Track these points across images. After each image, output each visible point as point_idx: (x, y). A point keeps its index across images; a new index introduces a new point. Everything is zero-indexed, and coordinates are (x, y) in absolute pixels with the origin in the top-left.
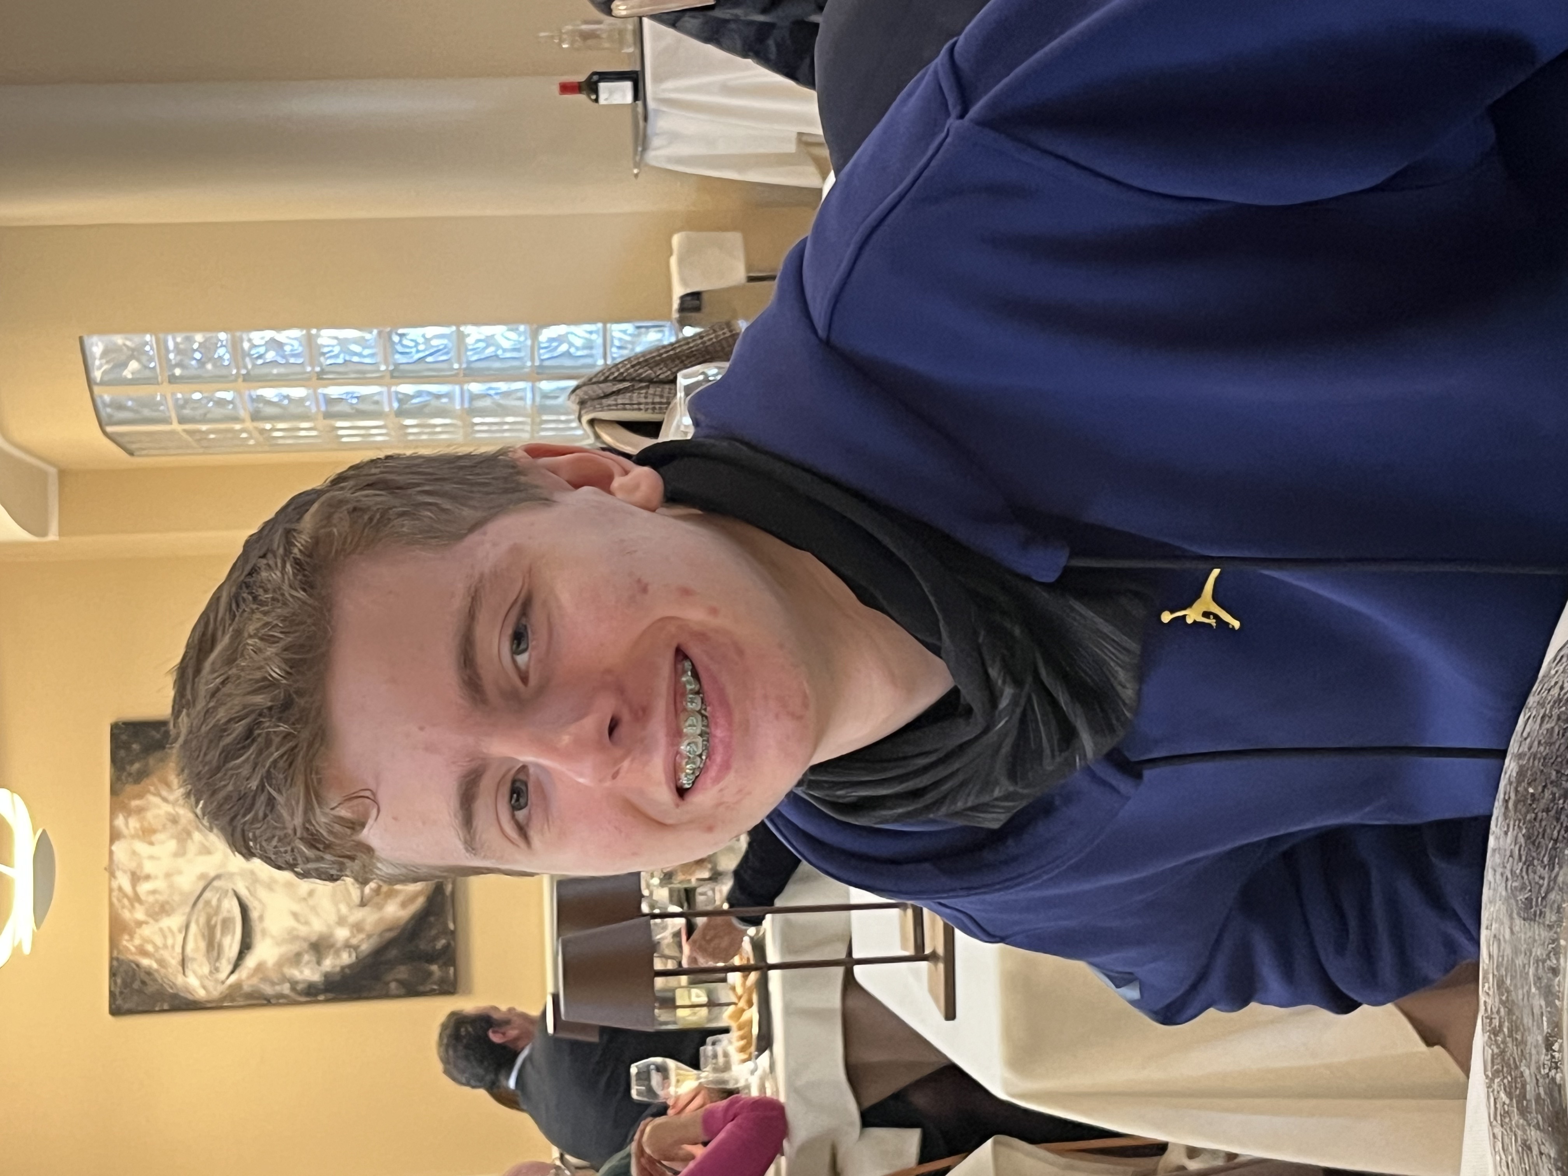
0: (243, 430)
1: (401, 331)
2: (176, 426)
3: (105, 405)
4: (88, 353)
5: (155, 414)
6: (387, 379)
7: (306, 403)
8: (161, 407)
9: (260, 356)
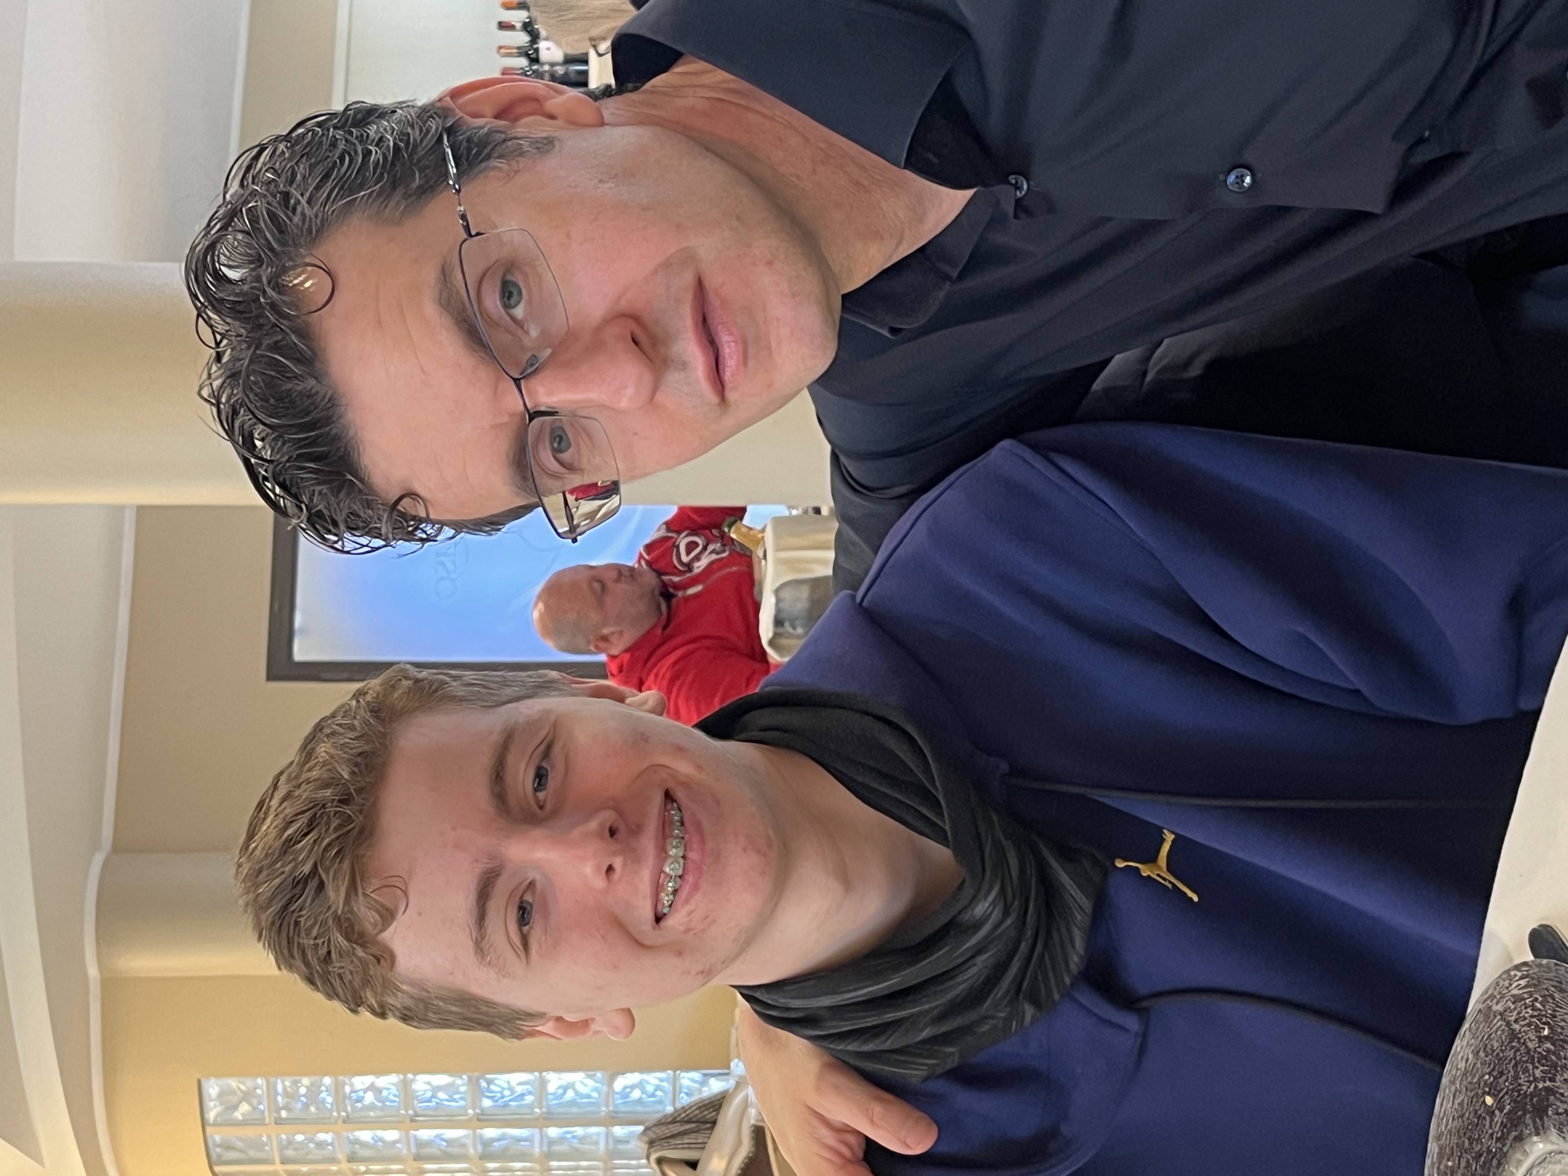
0: (338, 1172)
1: (489, 1077)
2: (278, 1167)
3: (216, 1146)
4: (204, 1093)
5: (260, 1155)
6: (475, 1122)
7: (399, 1145)
8: (266, 1148)
9: (360, 1100)
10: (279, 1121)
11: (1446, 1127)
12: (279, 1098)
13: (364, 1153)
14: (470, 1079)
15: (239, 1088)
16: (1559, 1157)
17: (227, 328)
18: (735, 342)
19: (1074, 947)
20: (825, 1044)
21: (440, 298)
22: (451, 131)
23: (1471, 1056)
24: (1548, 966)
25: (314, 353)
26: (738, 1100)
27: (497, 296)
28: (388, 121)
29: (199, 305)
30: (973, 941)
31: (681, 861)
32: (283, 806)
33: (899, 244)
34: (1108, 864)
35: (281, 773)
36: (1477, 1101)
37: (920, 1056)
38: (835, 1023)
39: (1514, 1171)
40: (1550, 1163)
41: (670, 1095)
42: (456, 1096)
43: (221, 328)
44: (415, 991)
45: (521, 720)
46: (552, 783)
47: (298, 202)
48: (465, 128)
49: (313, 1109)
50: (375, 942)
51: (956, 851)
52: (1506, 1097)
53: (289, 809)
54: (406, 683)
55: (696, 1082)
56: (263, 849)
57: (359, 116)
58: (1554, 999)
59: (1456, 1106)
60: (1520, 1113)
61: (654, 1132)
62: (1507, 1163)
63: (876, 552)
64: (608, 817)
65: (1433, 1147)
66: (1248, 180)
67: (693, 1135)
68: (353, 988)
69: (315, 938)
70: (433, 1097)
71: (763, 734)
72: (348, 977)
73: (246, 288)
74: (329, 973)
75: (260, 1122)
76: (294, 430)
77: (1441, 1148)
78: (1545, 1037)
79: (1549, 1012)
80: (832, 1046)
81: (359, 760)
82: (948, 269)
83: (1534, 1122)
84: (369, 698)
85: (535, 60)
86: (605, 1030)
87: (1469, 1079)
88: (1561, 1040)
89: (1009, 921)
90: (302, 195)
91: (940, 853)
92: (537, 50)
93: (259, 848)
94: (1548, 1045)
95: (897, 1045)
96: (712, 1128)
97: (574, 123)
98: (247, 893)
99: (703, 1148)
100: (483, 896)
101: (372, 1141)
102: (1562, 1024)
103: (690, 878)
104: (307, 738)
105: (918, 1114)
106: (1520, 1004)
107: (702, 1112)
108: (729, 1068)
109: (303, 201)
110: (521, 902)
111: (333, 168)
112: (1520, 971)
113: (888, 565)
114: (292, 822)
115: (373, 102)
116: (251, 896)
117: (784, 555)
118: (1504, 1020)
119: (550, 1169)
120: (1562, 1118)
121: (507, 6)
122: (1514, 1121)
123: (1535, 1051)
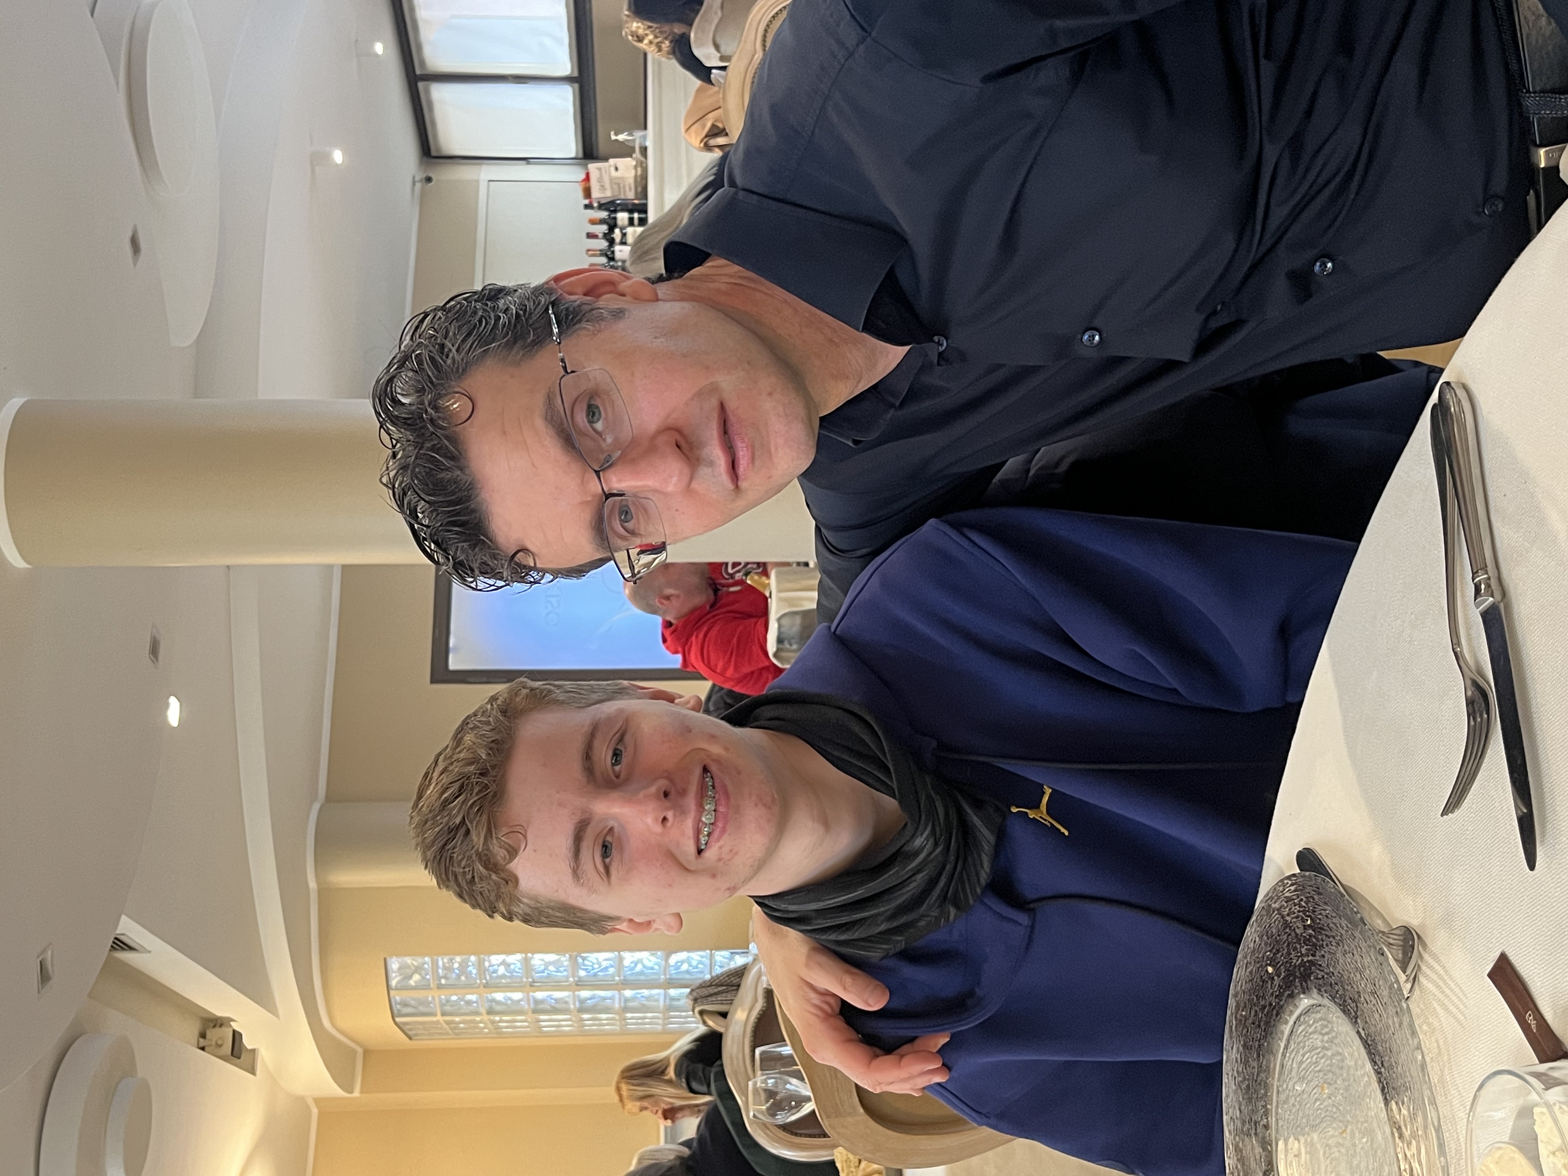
0: (481, 1022)
1: (583, 954)
2: (439, 1018)
3: (397, 1004)
4: (389, 967)
5: (428, 1010)
6: (574, 987)
7: (522, 1003)
8: (431, 1005)
9: (495, 972)
10: (440, 987)
11: (1241, 988)
12: (440, 971)
13: (498, 1008)
14: (571, 956)
15: (412, 964)
16: (1319, 1008)
17: (401, 436)
18: (747, 447)
19: (982, 866)
20: (814, 935)
21: (546, 415)
22: (553, 304)
23: (1257, 939)
24: (1310, 877)
25: (460, 453)
26: (755, 970)
27: (584, 414)
28: (511, 297)
29: (381, 420)
30: (914, 864)
31: (713, 813)
34: (1005, 809)
35: (440, 754)
36: (1262, 970)
37: (877, 943)
38: (820, 921)
39: (1288, 1018)
40: (1313, 1013)
41: (708, 967)
42: (562, 969)
43: (395, 436)
44: (532, 902)
46: (625, 760)
47: (450, 350)
48: (563, 302)
49: (463, 978)
51: (900, 802)
52: (1282, 967)
53: (445, 779)
54: (525, 691)
55: (726, 958)
56: (428, 807)
57: (493, 293)
58: (1314, 899)
59: (1248, 973)
60: (1291, 978)
61: (697, 993)
62: (1283, 1013)
64: (662, 783)
65: (1232, 1002)
67: (724, 995)
69: (464, 868)
70: (545, 969)
71: (769, 722)
73: (414, 408)
74: (473, 890)
75: (427, 987)
76: (446, 505)
77: (1238, 1004)
78: (1308, 925)
79: (1311, 908)
80: (817, 937)
81: (493, 745)
82: (891, 399)
83: (1301, 985)
84: (499, 702)
85: (612, 259)
87: (1257, 955)
88: (1319, 928)
89: (938, 850)
90: (453, 346)
91: (890, 803)
92: (613, 252)
93: (425, 805)
94: (1311, 931)
95: (862, 936)
96: (737, 990)
97: (637, 299)
98: (418, 836)
99: (731, 1003)
101: (503, 1000)
102: (1319, 917)
103: (720, 824)
104: (458, 728)
106: (1290, 903)
107: (730, 979)
108: (748, 948)
109: (454, 350)
110: (604, 842)
112: (1291, 880)
113: (853, 605)
114: (447, 788)
115: (502, 284)
116: (420, 839)
117: (783, 595)
118: (1280, 914)
119: (625, 1019)
120: (1321, 982)
121: (593, 222)
122: (1288, 984)
123: (1301, 935)
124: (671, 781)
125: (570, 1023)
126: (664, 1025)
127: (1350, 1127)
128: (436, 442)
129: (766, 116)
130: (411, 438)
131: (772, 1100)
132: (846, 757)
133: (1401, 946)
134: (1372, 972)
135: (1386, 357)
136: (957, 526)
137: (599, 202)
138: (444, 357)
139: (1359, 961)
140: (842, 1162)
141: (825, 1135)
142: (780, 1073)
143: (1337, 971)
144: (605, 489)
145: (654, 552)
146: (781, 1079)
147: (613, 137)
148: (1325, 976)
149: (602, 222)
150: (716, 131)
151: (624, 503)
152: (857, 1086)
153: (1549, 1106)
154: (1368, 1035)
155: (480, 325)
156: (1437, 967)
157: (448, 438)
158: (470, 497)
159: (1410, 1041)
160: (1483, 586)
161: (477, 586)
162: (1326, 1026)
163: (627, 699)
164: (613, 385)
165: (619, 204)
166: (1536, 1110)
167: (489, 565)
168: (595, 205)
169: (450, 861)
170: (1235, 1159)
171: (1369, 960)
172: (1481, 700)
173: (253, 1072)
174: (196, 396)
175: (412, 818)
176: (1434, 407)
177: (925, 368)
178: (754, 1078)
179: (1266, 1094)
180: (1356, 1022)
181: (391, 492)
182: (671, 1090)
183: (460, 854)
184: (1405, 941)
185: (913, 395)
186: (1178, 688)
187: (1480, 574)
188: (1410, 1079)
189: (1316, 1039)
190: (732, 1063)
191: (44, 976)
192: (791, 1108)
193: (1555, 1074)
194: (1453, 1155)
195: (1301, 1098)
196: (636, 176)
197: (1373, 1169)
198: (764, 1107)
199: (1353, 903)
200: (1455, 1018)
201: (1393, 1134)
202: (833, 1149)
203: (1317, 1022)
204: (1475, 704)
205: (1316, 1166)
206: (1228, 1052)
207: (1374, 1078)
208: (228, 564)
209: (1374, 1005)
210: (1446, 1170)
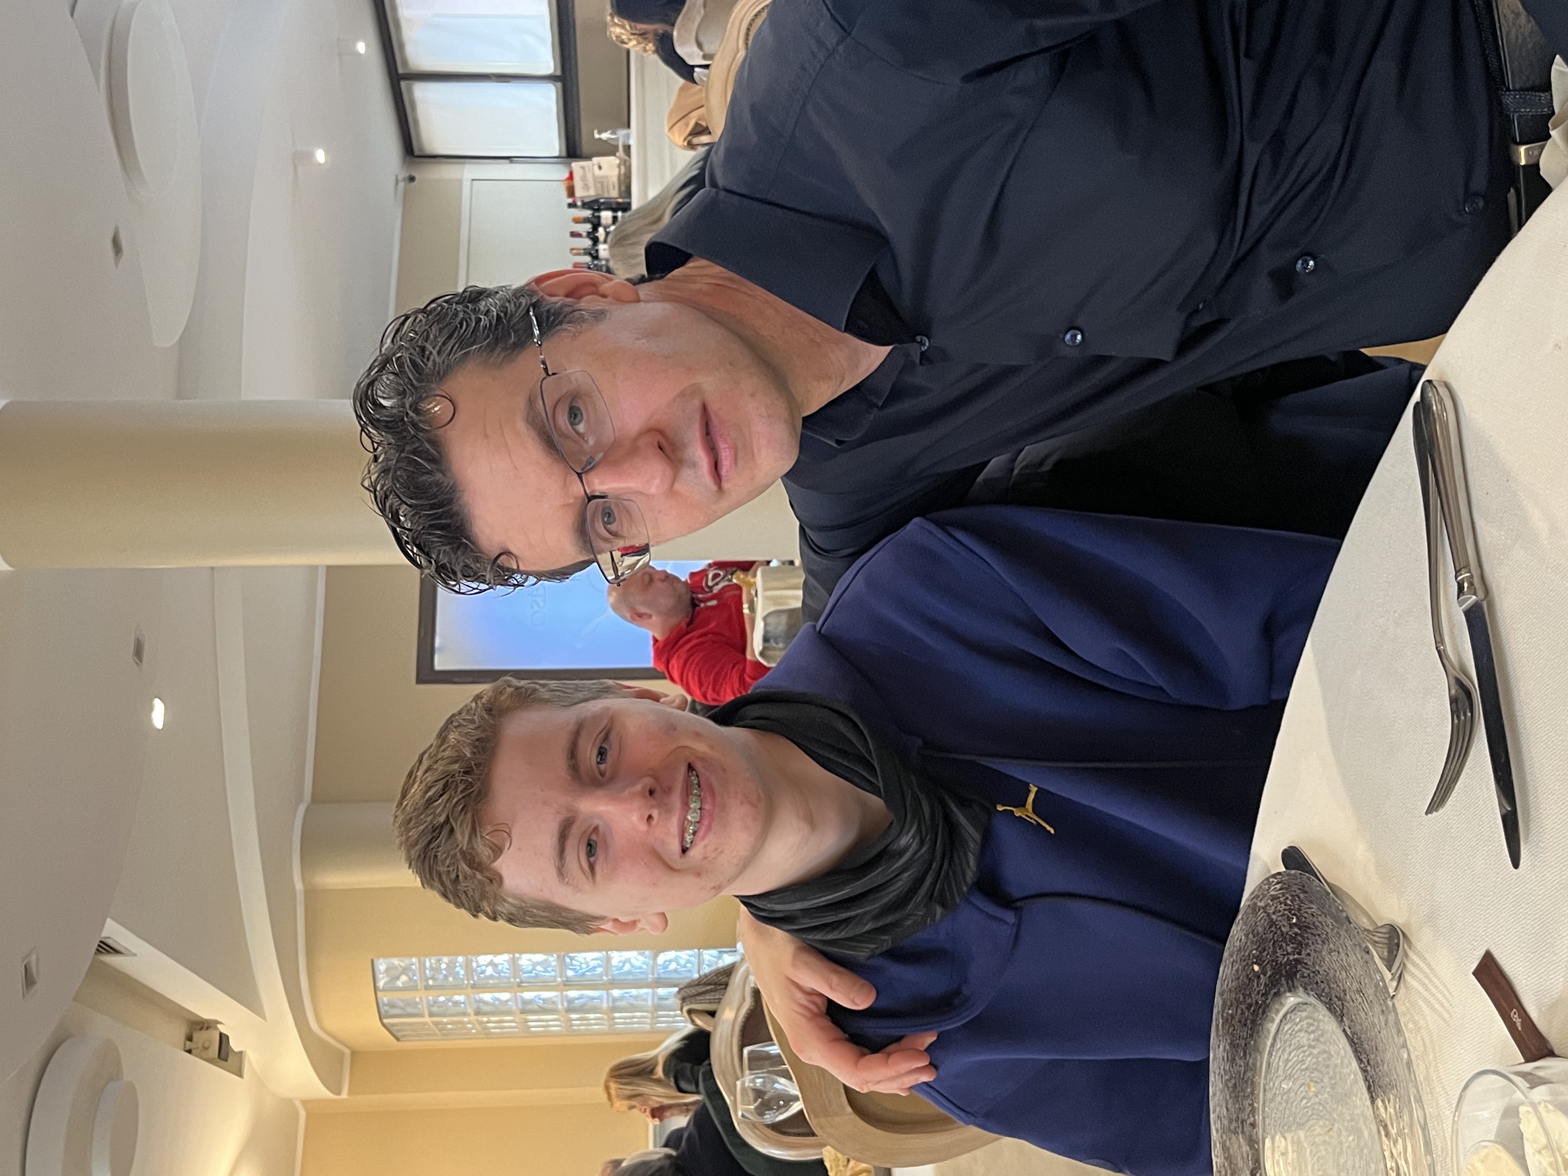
0: (469, 1023)
1: (571, 955)
2: (427, 1019)
3: (384, 1005)
4: (376, 968)
5: (415, 1011)
6: (562, 987)
7: (510, 1003)
8: (419, 1006)
9: (483, 972)
10: (427, 988)
11: (1227, 986)
12: (428, 972)
13: (486, 1008)
14: (558, 957)
15: (399, 965)
16: (1305, 1006)
17: (382, 439)
19: (969, 866)
22: (535, 306)
23: (1243, 938)
24: (1295, 875)
26: (742, 970)
28: (493, 299)
29: (362, 423)
31: (699, 811)
32: (425, 776)
33: (842, 382)
35: (424, 753)
36: (1248, 969)
37: (864, 942)
39: (1274, 1016)
40: (1299, 1011)
41: (696, 966)
42: (549, 969)
43: (377, 439)
44: (517, 902)
45: (589, 714)
46: (610, 758)
47: (431, 353)
48: (545, 303)
49: (451, 979)
50: (488, 868)
51: (886, 801)
52: (1268, 966)
53: (430, 778)
55: (715, 957)
57: (473, 296)
58: (1299, 897)
59: (1234, 972)
60: (1277, 977)
61: (686, 992)
62: (1269, 1011)
63: (830, 595)
64: (648, 781)
65: (1218, 1000)
66: (1079, 337)
67: (713, 994)
68: (474, 901)
69: (448, 866)
70: (533, 970)
72: (470, 893)
73: (395, 411)
75: (414, 988)
76: (428, 508)
77: (1224, 1002)
78: (1294, 924)
79: (1296, 906)
80: (804, 936)
81: (477, 743)
83: (1287, 983)
84: (484, 701)
85: (596, 257)
86: (647, 927)
87: (1243, 953)
88: (1305, 926)
89: (924, 849)
90: (433, 348)
91: (876, 802)
92: (597, 251)
93: (409, 805)
94: (1296, 930)
95: (848, 935)
96: (725, 989)
97: (619, 300)
98: (402, 835)
99: (719, 1002)
100: (563, 837)
101: (491, 1001)
102: (1305, 915)
103: (705, 823)
105: (863, 981)
106: (1275, 901)
107: (717, 978)
108: (735, 947)
109: (435, 353)
110: (589, 840)
111: (455, 330)
112: (1276, 879)
114: (432, 787)
116: (403, 838)
117: (770, 593)
118: (1265, 912)
119: (614, 1018)
120: (1306, 980)
121: (577, 221)
122: (1274, 982)
123: (1287, 934)
124: (656, 778)
125: (558, 1023)
126: (652, 1024)
127: (1336, 1125)
128: (417, 445)
129: (747, 115)
130: (393, 441)
131: (760, 1100)
132: (832, 756)
133: (1386, 944)
134: (1357, 971)
135: (1369, 354)
136: (941, 525)
137: (582, 201)
138: (425, 360)
139: (1344, 959)
140: (830, 1161)
141: (813, 1134)
142: (769, 1072)
143: (1323, 968)
144: (588, 492)
145: (638, 554)
146: (769, 1078)
147: (597, 136)
148: (1311, 975)
149: (586, 220)
150: (700, 130)
151: (607, 505)
152: (845, 1087)
153: (1534, 1106)
154: (1354, 1033)
155: (461, 327)
156: (1422, 965)
157: (430, 441)
158: (452, 499)
159: (1396, 1039)
160: (1466, 585)
161: (460, 589)
162: (1312, 1025)
163: (611, 698)
164: (595, 386)
165: (603, 203)
166: (1522, 1109)
167: (471, 568)
168: (579, 203)
169: (434, 861)
170: (1222, 1158)
171: (1354, 958)
172: (1465, 699)
173: (240, 1074)
174: (179, 395)
175: (396, 817)
176: (1417, 405)
177: (908, 367)
178: (743, 1077)
179: (1252, 1093)
180: (1342, 1020)
181: (372, 495)
182: (660, 1090)
183: (444, 853)
184: (1390, 939)
185: (897, 393)
186: (1165, 687)
187: (1463, 572)
188: (1396, 1077)
189: (1302, 1037)
190: (720, 1063)
191: (29, 980)
192: (780, 1107)
193: (1541, 1073)
194: (1440, 1153)
195: (1288, 1097)
196: (619, 175)
197: (1360, 1167)
198: (752, 1107)
199: (1338, 901)
200: (1441, 1016)
201: (1379, 1132)
202: (821, 1148)
203: (1303, 1021)
204: (1459, 702)
205: (1303, 1164)
206: (1215, 1051)
207: (1360, 1076)
208: (212, 565)
209: (1360, 1003)
210: (1432, 1167)
